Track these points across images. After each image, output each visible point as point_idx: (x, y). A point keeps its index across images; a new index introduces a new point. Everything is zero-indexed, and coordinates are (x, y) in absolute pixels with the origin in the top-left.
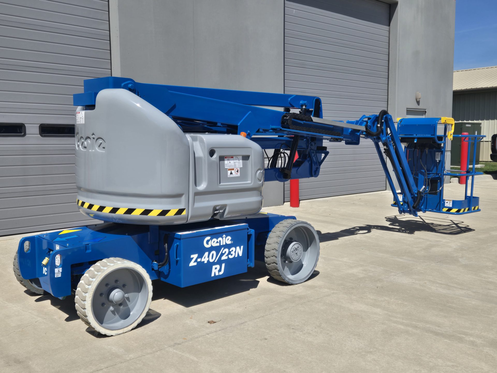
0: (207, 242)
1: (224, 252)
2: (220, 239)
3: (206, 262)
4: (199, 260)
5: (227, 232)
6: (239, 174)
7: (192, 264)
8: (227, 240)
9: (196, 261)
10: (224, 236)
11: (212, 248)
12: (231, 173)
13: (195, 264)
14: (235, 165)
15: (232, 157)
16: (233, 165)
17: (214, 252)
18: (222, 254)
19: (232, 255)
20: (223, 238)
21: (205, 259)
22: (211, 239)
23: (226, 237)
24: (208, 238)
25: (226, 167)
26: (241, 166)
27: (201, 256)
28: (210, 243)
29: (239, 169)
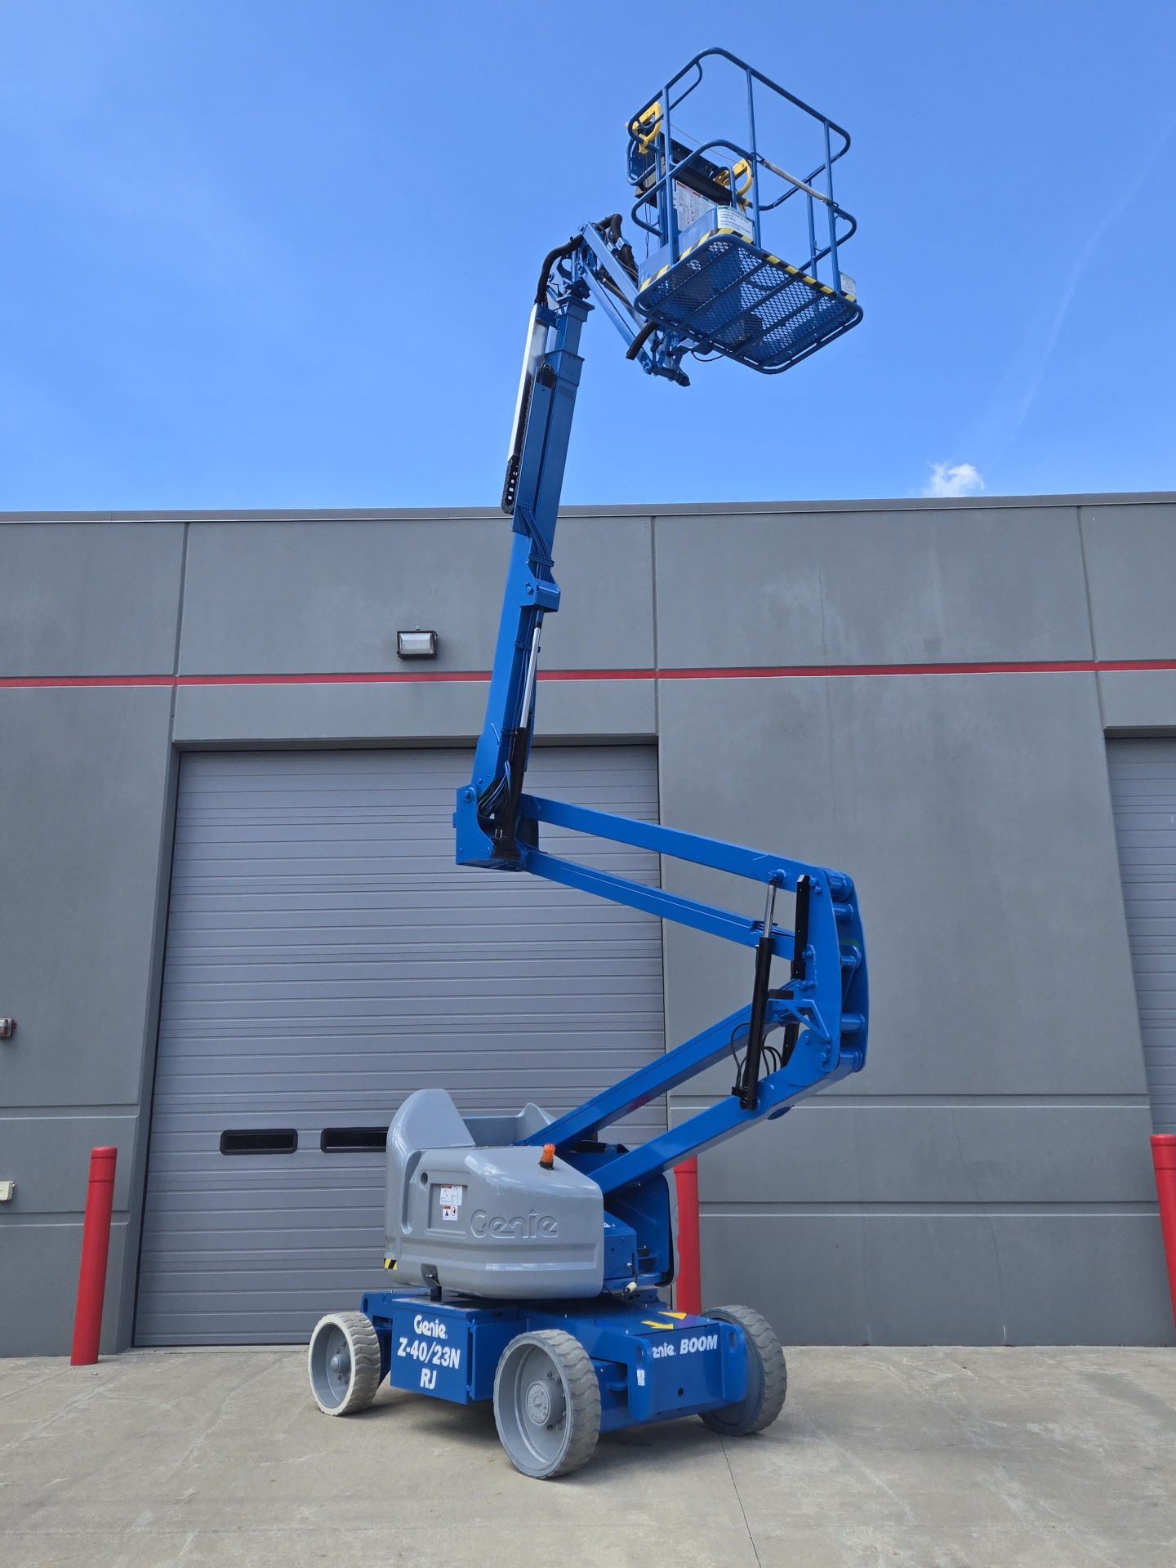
0: (419, 1323)
1: (435, 1351)
2: (432, 1324)
3: (415, 1358)
4: (408, 1350)
5: (442, 1317)
6: (455, 1218)
7: (401, 1353)
8: (440, 1331)
9: (405, 1350)
10: (437, 1321)
11: (422, 1338)
12: (447, 1214)
13: (403, 1354)
14: (452, 1201)
15: (450, 1187)
16: (450, 1200)
17: (424, 1345)
18: (434, 1354)
19: (445, 1360)
20: (435, 1324)
21: (414, 1352)
22: (423, 1320)
23: (439, 1324)
24: (419, 1318)
25: (441, 1203)
26: (460, 1204)
27: (410, 1344)
28: (420, 1326)
29: (456, 1208)
